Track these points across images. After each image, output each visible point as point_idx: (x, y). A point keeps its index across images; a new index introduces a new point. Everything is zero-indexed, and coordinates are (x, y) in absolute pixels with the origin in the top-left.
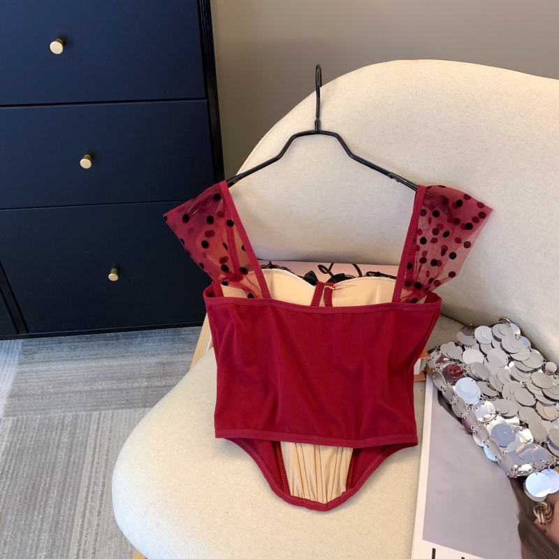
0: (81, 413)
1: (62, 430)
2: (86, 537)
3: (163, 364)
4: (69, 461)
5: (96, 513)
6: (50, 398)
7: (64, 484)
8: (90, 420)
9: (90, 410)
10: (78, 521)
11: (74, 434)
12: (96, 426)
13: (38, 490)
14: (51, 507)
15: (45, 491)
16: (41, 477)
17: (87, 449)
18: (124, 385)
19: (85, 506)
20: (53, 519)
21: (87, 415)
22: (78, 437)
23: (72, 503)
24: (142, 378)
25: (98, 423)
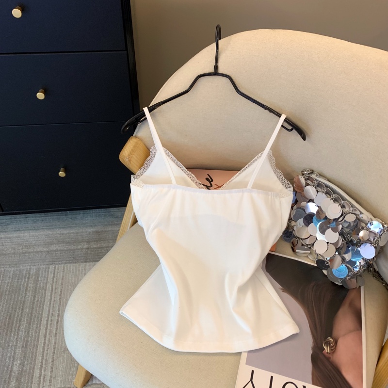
0: (42, 267)
1: (28, 278)
2: (47, 351)
3: (98, 232)
4: (34, 300)
5: (53, 335)
6: (20, 256)
7: (31, 315)
8: (48, 272)
9: (48, 265)
10: (42, 340)
11: (37, 281)
12: (52, 275)
13: (13, 320)
14: (22, 331)
15: (18, 321)
16: (15, 311)
17: (47, 292)
18: (72, 247)
19: (46, 329)
20: (24, 339)
21: (46, 268)
22: (40, 283)
23: (37, 328)
24: (84, 242)
25: (54, 274)
